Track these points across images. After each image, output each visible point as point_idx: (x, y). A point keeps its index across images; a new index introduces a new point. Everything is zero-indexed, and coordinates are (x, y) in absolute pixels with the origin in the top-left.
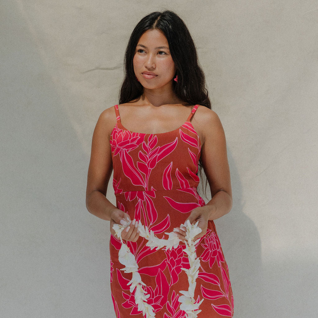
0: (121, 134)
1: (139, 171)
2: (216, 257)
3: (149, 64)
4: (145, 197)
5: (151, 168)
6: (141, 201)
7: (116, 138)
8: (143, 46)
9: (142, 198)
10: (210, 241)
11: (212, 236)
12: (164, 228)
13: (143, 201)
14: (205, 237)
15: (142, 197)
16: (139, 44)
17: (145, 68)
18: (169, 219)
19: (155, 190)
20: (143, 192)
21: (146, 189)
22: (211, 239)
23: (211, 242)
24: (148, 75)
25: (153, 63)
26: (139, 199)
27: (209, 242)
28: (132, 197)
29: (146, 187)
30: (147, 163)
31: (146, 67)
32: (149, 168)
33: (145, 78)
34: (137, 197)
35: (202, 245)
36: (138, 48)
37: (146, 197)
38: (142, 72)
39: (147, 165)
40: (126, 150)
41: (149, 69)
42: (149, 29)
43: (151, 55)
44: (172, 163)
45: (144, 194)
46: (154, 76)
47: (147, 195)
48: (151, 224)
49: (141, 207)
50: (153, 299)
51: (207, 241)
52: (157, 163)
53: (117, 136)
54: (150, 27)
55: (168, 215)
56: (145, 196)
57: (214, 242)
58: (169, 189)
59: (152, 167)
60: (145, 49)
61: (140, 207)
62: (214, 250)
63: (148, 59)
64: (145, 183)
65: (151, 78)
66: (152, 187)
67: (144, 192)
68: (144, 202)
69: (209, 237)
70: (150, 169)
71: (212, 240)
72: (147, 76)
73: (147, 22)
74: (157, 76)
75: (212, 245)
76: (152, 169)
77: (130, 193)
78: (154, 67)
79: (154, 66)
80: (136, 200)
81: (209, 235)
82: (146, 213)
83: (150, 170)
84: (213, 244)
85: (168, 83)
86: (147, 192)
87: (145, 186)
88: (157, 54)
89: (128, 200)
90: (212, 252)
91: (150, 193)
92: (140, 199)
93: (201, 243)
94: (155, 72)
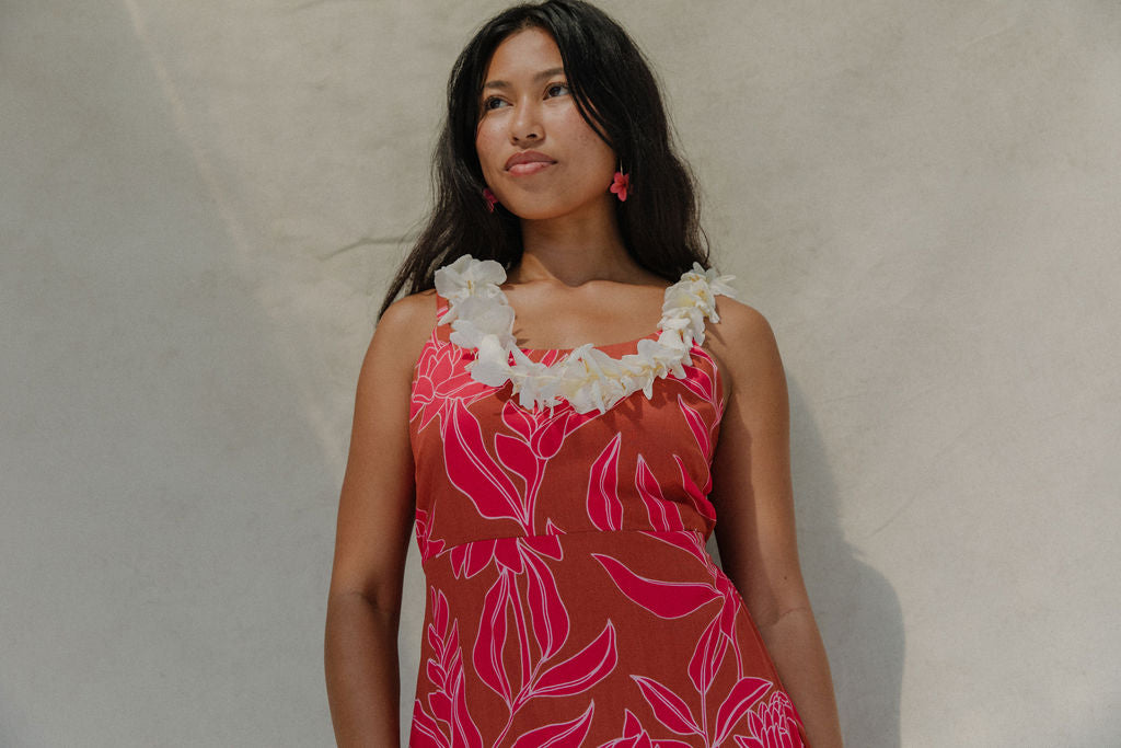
0: (446, 356)
1: (500, 465)
4: (524, 558)
5: (544, 456)
6: (511, 574)
7: (431, 370)
8: (498, 84)
9: (514, 562)
10: (769, 724)
11: (777, 705)
12: (593, 673)
13: (515, 573)
14: (749, 710)
15: (511, 558)
17: (510, 144)
18: (614, 639)
19: (560, 533)
20: (518, 543)
21: (529, 528)
22: (772, 718)
23: (774, 728)
24: (525, 163)
26: (501, 568)
27: (764, 727)
28: (479, 559)
29: (527, 524)
30: (531, 437)
31: (515, 142)
32: (537, 457)
34: (496, 560)
35: (738, 739)
36: (488, 93)
37: (527, 558)
39: (529, 444)
40: (462, 400)
44: (619, 439)
45: (519, 548)
47: (531, 550)
48: (544, 659)
49: (509, 595)
51: (759, 726)
52: (564, 437)
53: (433, 362)
55: (610, 623)
56: (525, 555)
57: (783, 725)
58: (613, 529)
59: (547, 451)
61: (505, 597)
64: (525, 509)
66: (549, 522)
67: (521, 541)
68: (522, 579)
69: (765, 709)
70: (542, 458)
71: (776, 719)
75: (778, 737)
76: (547, 459)
77: (470, 547)
78: (540, 136)
79: (537, 131)
80: (493, 572)
81: (766, 700)
82: (528, 617)
83: (542, 462)
84: (780, 734)
86: (531, 540)
87: (524, 518)
88: (545, 99)
89: (462, 573)
91: (543, 543)
92: (505, 568)
93: (733, 733)
94: (544, 149)
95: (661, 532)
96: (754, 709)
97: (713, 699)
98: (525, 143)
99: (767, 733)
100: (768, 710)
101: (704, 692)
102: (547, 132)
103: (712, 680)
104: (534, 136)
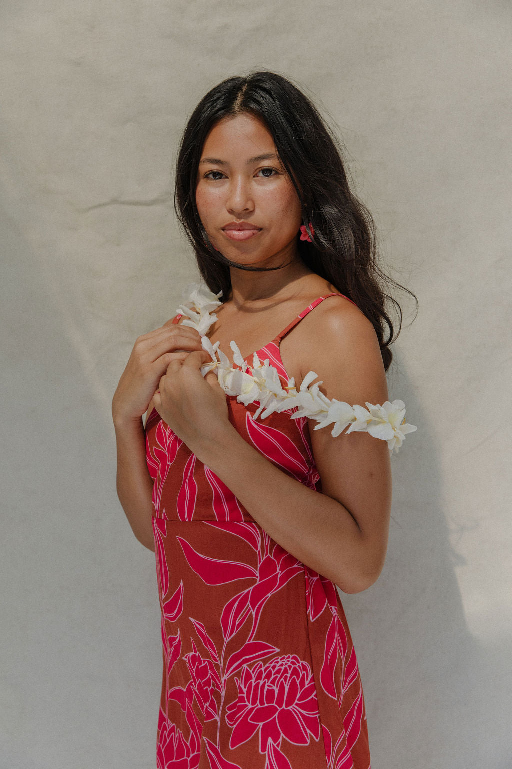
2: (261, 724)
3: (238, 201)
8: (217, 162)
10: (259, 677)
11: (274, 667)
12: (176, 612)
14: (245, 666)
16: (204, 157)
17: (228, 214)
18: (183, 593)
19: (167, 520)
21: (158, 512)
22: (264, 675)
23: (262, 683)
24: (239, 230)
25: (249, 198)
27: (253, 680)
29: (158, 509)
30: (167, 449)
31: (231, 211)
33: (231, 239)
35: (237, 680)
36: (205, 167)
37: (157, 532)
38: (223, 225)
39: (167, 453)
41: (239, 216)
42: (225, 114)
43: (240, 179)
45: (155, 524)
46: (255, 231)
47: (158, 527)
48: (163, 597)
50: (189, 760)
52: (178, 449)
54: (228, 110)
55: (182, 582)
58: (187, 520)
60: (220, 169)
62: (262, 703)
63: (232, 191)
64: (158, 499)
65: (248, 238)
66: (164, 511)
67: (155, 520)
69: (261, 667)
71: (268, 676)
72: (236, 234)
73: (218, 99)
74: (261, 229)
76: (171, 464)
78: (251, 209)
79: (250, 206)
81: (265, 662)
83: (168, 466)
84: (266, 688)
85: (287, 246)
86: (158, 521)
87: (157, 505)
88: (254, 177)
90: (252, 709)
93: (235, 675)
94: (254, 220)
95: (222, 523)
96: (249, 666)
97: (231, 647)
98: (240, 214)
99: (254, 684)
100: (263, 669)
101: (227, 640)
102: (257, 206)
103: (234, 634)
104: (247, 209)
